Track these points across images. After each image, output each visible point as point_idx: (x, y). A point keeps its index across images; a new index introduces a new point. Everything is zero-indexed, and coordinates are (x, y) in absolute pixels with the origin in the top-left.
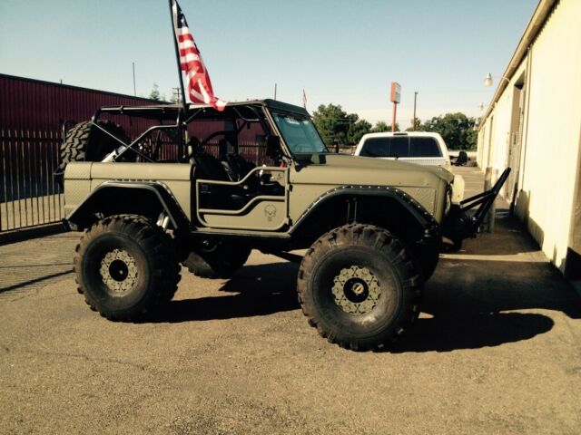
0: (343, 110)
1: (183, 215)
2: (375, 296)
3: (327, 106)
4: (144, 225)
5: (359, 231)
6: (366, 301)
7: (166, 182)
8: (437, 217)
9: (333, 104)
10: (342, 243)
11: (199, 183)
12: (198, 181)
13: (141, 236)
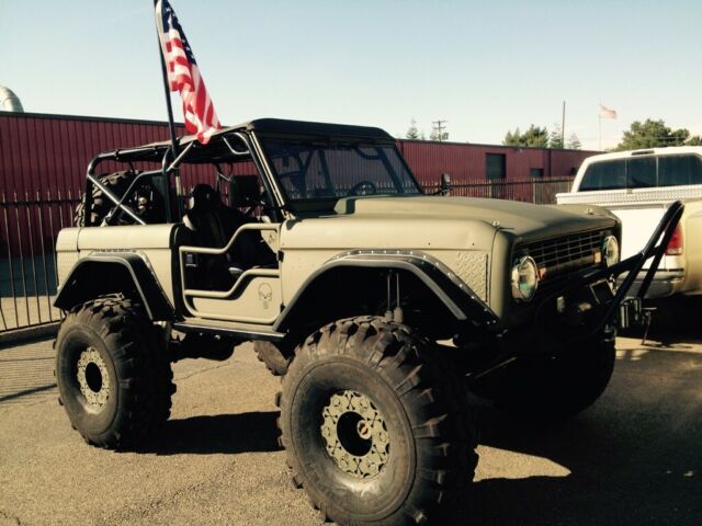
0: (666, 126)
1: (164, 299)
2: (381, 447)
3: (643, 123)
4: (117, 314)
5: (352, 330)
6: (369, 453)
7: (146, 252)
8: (494, 304)
9: (652, 120)
10: (324, 351)
11: (184, 253)
12: (182, 248)
13: (107, 331)
